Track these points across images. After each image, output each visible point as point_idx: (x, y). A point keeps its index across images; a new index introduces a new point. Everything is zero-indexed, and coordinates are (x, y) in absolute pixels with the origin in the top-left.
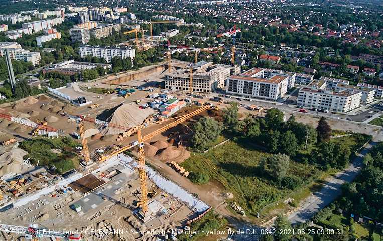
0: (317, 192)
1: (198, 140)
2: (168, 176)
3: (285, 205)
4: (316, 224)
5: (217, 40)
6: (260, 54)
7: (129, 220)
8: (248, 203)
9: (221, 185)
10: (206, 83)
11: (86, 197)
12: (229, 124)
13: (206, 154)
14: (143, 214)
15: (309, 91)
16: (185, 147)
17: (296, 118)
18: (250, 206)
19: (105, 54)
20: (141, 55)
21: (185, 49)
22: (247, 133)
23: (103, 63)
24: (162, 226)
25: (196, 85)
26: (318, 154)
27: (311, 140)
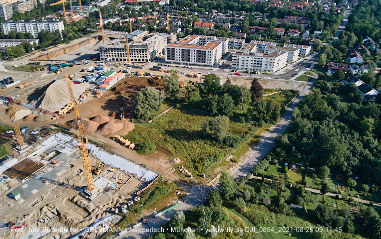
0: (255, 147)
1: (142, 111)
2: (113, 150)
3: (227, 162)
4: (256, 175)
5: (150, 8)
6: (194, 21)
7: (75, 200)
8: (194, 165)
9: (168, 152)
10: (143, 52)
11: (25, 183)
12: (171, 93)
13: (151, 124)
14: (89, 191)
15: (241, 55)
16: (129, 119)
17: (231, 81)
18: (196, 168)
19: (30, 28)
20: (71, 27)
21: (119, 18)
22: (189, 100)
23: (29, 38)
24: (111, 201)
25: (134, 55)
26: (253, 112)
27: (246, 100)
